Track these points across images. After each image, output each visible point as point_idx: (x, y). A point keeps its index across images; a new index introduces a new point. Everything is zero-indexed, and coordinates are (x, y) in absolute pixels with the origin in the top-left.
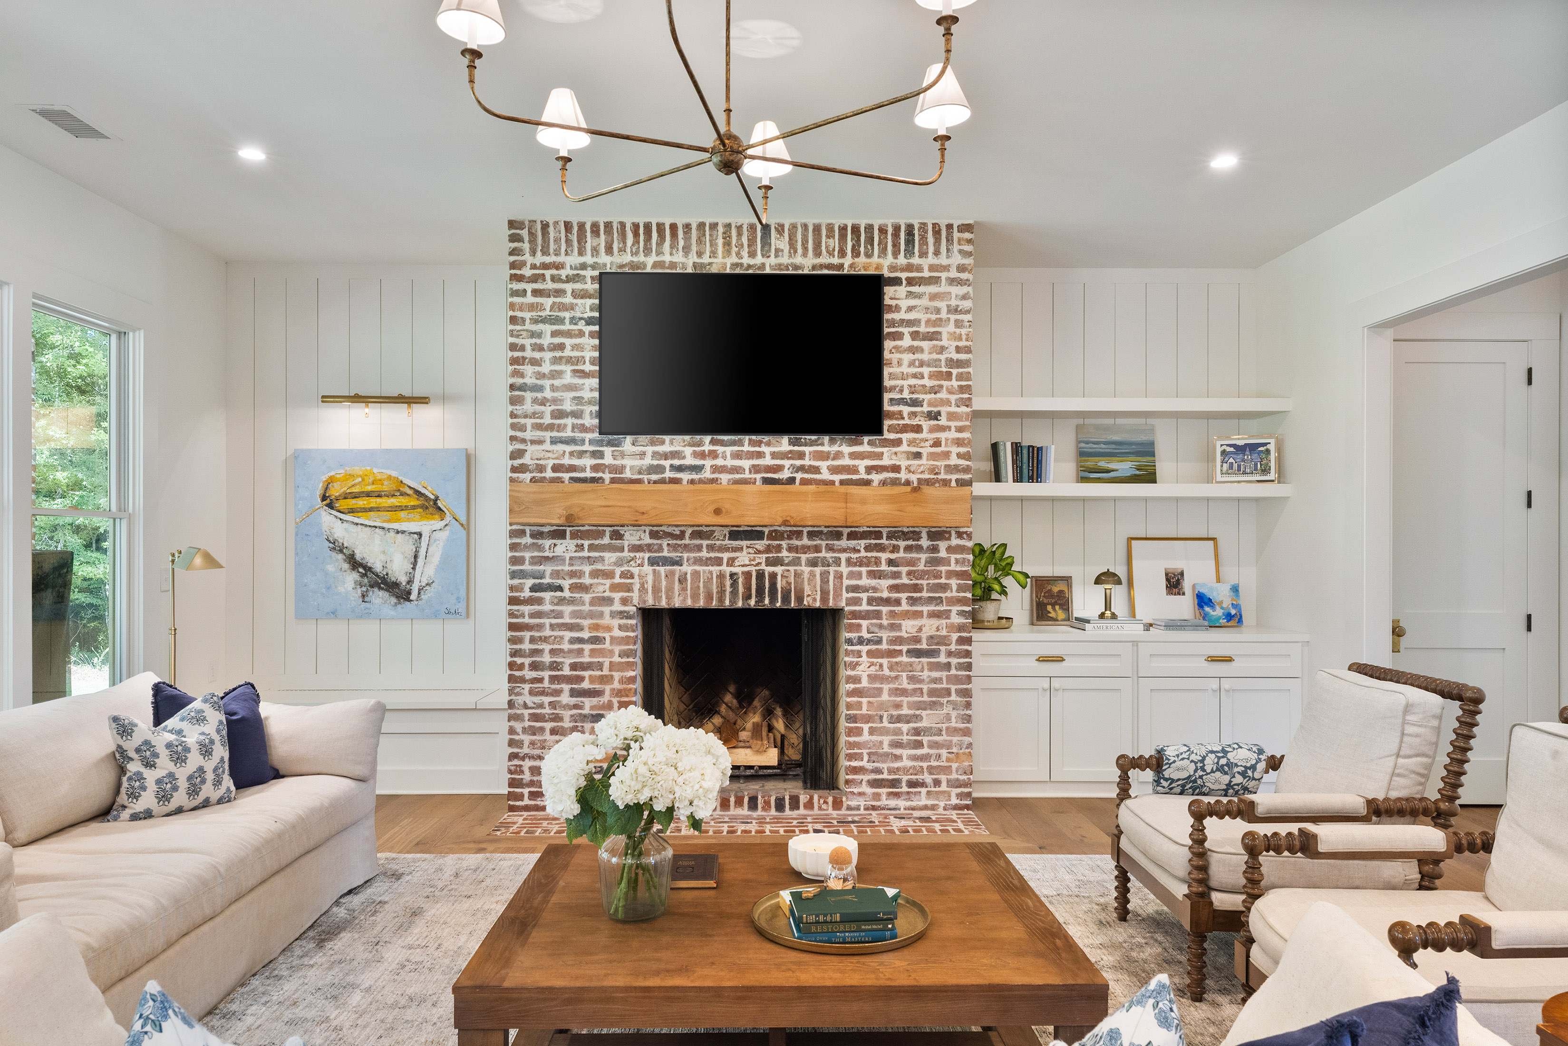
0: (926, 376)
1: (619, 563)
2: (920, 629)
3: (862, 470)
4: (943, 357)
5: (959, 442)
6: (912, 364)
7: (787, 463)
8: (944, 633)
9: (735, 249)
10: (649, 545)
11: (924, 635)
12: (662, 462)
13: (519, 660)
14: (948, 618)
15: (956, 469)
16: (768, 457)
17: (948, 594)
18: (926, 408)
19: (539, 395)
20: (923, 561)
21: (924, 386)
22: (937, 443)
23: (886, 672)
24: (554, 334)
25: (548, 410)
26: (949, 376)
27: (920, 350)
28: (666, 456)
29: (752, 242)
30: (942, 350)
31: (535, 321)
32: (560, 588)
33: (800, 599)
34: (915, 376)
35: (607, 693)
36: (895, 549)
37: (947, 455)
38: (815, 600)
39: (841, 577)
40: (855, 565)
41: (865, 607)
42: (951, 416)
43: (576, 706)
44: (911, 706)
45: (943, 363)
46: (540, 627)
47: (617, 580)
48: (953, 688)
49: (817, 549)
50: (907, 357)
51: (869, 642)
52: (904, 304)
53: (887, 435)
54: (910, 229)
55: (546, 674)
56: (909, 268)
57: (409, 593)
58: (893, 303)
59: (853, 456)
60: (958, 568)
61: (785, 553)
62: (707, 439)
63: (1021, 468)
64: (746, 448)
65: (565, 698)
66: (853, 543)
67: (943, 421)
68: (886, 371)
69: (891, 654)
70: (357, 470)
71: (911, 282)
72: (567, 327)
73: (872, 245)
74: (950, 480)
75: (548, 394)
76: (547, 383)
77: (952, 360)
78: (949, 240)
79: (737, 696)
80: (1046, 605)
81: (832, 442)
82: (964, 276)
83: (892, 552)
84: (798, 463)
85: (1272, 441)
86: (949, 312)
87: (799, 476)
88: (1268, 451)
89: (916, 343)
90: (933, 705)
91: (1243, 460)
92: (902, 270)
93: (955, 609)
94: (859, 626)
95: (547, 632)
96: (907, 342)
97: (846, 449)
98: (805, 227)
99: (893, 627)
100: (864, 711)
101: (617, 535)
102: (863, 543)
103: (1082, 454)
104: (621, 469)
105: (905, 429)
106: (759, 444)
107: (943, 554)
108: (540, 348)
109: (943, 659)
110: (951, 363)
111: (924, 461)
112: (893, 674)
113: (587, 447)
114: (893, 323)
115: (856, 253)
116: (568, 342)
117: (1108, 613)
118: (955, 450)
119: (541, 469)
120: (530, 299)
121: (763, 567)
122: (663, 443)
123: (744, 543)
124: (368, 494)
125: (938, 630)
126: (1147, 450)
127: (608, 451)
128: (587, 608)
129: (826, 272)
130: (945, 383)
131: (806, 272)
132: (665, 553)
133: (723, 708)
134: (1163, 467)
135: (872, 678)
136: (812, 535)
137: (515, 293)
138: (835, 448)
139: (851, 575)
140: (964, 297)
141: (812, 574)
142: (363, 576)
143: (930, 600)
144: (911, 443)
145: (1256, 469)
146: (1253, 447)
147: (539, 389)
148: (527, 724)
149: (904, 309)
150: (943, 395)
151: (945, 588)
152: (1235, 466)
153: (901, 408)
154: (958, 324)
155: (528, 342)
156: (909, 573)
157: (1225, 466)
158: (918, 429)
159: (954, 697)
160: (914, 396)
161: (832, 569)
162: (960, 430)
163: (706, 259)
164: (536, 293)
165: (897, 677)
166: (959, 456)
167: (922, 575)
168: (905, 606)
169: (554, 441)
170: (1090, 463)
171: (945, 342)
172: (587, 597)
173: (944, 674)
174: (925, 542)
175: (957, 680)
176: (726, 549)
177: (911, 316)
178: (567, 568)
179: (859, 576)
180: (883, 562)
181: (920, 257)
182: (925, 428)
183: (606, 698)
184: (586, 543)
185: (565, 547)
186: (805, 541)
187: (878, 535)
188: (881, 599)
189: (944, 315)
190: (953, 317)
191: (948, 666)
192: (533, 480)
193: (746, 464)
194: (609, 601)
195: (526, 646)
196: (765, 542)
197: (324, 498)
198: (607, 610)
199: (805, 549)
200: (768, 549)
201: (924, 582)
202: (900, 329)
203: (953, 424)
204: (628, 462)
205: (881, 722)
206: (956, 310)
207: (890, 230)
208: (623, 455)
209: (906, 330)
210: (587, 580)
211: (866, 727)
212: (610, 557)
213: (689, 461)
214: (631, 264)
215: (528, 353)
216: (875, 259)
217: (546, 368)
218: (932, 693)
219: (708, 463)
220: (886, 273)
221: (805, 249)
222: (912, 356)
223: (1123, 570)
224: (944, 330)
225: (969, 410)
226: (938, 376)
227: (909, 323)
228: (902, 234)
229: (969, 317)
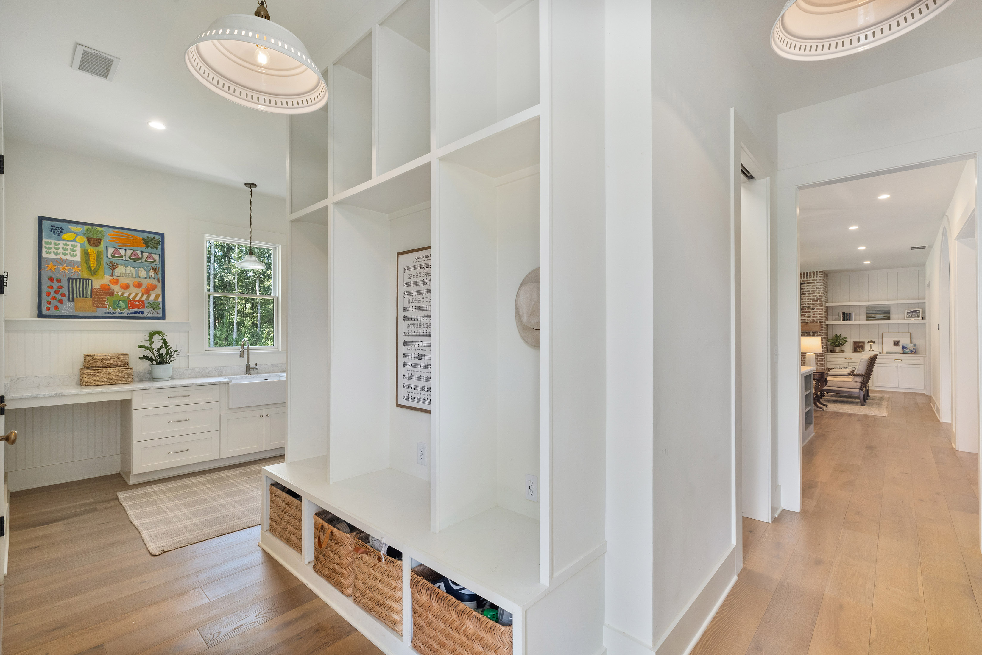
0: (811, 301)
4: (815, 298)
5: (820, 314)
6: (808, 299)
15: (819, 319)
18: (811, 308)
21: (811, 303)
22: (814, 314)
26: (817, 301)
27: (810, 296)
30: (815, 296)
34: (809, 301)
37: (817, 317)
42: (817, 309)
45: (816, 299)
48: (819, 363)
50: (807, 298)
52: (806, 288)
53: (802, 313)
54: (807, 273)
56: (807, 281)
58: (803, 288)
63: (845, 318)
67: (816, 310)
68: (802, 301)
71: (807, 283)
74: (818, 322)
77: (818, 298)
78: (817, 274)
80: (857, 348)
82: (820, 281)
85: (921, 310)
86: (817, 288)
88: (919, 312)
89: (809, 295)
91: (913, 314)
96: (807, 295)
103: (867, 313)
105: (807, 312)
110: (817, 298)
111: (811, 318)
117: (871, 350)
126: (888, 312)
134: (892, 316)
140: (820, 285)
144: (808, 315)
145: (916, 316)
146: (915, 311)
149: (806, 289)
150: (816, 305)
152: (910, 316)
153: (805, 308)
154: (819, 291)
157: (908, 316)
158: (810, 312)
159: (819, 365)
160: (809, 305)
162: (820, 312)
166: (820, 317)
170: (870, 315)
171: (816, 295)
181: (810, 278)
182: (811, 312)
189: (816, 289)
190: (818, 290)
202: (805, 293)
203: (818, 311)
206: (819, 288)
207: (802, 274)
209: (806, 293)
220: (802, 283)
222: (808, 298)
223: (880, 340)
224: (816, 292)
225: (822, 308)
226: (815, 301)
227: (807, 291)
228: (805, 274)
229: (822, 289)
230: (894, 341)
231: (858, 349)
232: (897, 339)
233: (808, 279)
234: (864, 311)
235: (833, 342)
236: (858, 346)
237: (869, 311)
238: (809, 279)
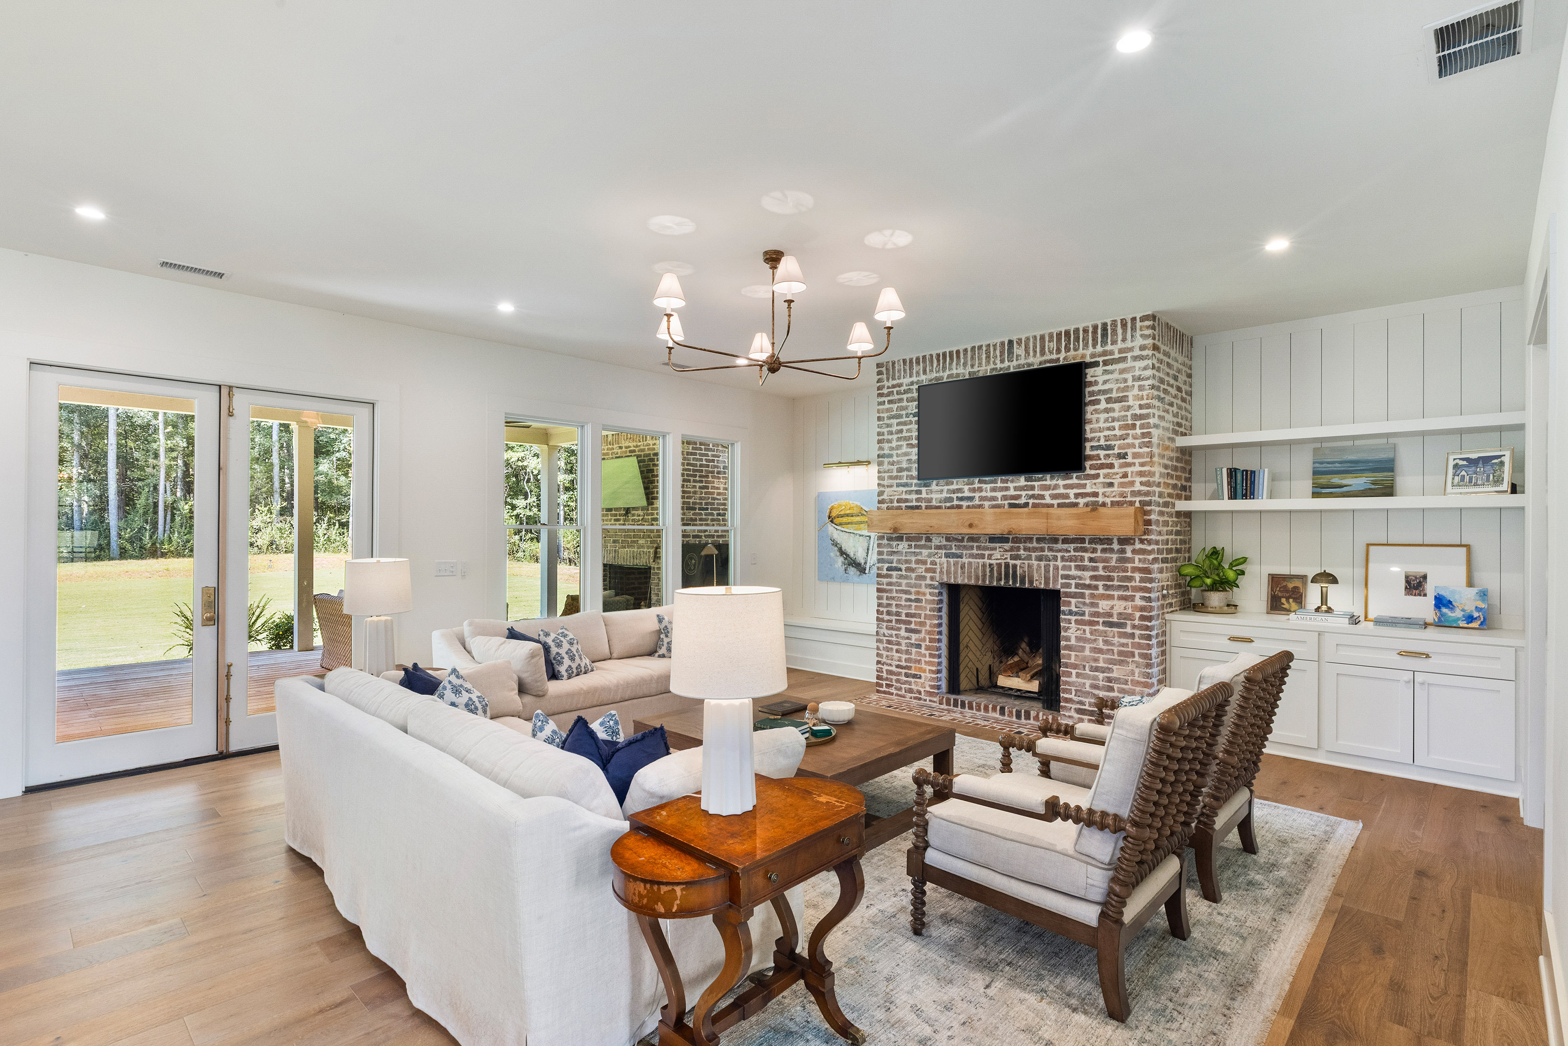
0: (1116, 428)
1: (929, 556)
2: (1112, 608)
3: (1072, 496)
4: (1129, 414)
5: (1141, 474)
6: (1106, 420)
7: (1023, 493)
8: (1130, 611)
9: (992, 360)
10: (945, 546)
11: (1115, 612)
12: (952, 495)
13: (881, 609)
14: (1133, 601)
15: (1139, 493)
16: (1012, 489)
17: (1133, 584)
18: (1116, 451)
19: (891, 460)
20: (1114, 560)
21: (1115, 435)
22: (1125, 475)
23: (1088, 635)
24: (898, 424)
25: (895, 468)
26: (1133, 426)
27: (1112, 410)
28: (954, 492)
29: (1002, 353)
30: (1129, 408)
31: (889, 418)
32: (900, 570)
33: (1031, 582)
34: (1109, 429)
35: (923, 632)
36: (1094, 551)
37: (1132, 483)
38: (1040, 583)
39: (1058, 569)
40: (1067, 561)
41: (1073, 590)
42: (1136, 455)
43: (908, 638)
44: (1106, 661)
45: (1129, 418)
46: (891, 591)
47: (928, 566)
48: (1137, 652)
49: (1042, 549)
50: (1103, 416)
51: (1076, 614)
52: (1100, 379)
53: (1089, 471)
54: (1105, 325)
55: (894, 618)
56: (1105, 353)
57: (865, 570)
58: (1093, 379)
59: (1066, 487)
60: (1141, 565)
61: (1022, 552)
62: (977, 480)
63: (1235, 488)
64: (999, 485)
65: (903, 633)
66: (1065, 546)
67: (1130, 459)
68: (1088, 428)
69: (1091, 623)
70: (843, 502)
71: (1105, 363)
72: (904, 419)
73: (1078, 342)
74: (1135, 501)
75: (895, 459)
76: (894, 452)
77: (1136, 415)
78: (1133, 329)
79: (1029, 644)
80: (1280, 598)
81: (1052, 478)
82: (1145, 353)
83: (1092, 552)
84: (1031, 493)
85: (1508, 454)
86: (1134, 380)
87: (1031, 501)
88: (1502, 464)
89: (1109, 406)
90: (1121, 663)
91: (1475, 473)
92: (1100, 356)
93: (1138, 595)
94: (1070, 602)
95: (894, 595)
96: (1103, 405)
97: (1061, 482)
98: (1035, 337)
99: (1093, 605)
100: (1073, 660)
101: (929, 539)
102: (1072, 546)
103: (1316, 473)
104: (930, 500)
105: (1102, 466)
106: (1006, 481)
107: (1129, 554)
108: (891, 433)
109: (1129, 630)
110: (1136, 417)
111: (1115, 488)
112: (1093, 637)
113: (914, 488)
114: (1092, 394)
115: (1067, 349)
116: (905, 428)
117: (1324, 608)
118: (1138, 480)
119: (891, 501)
120: (887, 406)
121: (1008, 560)
122: (952, 484)
123: (998, 545)
124: (847, 515)
125: (1125, 609)
126: (1388, 466)
127: (924, 489)
128: (913, 581)
129: (1048, 365)
130: (1130, 432)
131: (1036, 367)
132: (954, 551)
133: (1020, 652)
134: (1406, 480)
135: (1078, 639)
136: (1039, 540)
137: (880, 404)
138: (1054, 482)
139: (1064, 568)
140: (1145, 368)
141: (1039, 566)
142: (845, 559)
143: (1120, 587)
144: (1106, 476)
145: (1488, 480)
146: (1486, 460)
147: (891, 456)
148: (885, 645)
149: (1101, 383)
150: (1130, 440)
151: (1131, 579)
152: (1467, 478)
153: (1098, 452)
154: (1141, 388)
155: (885, 430)
156: (1104, 568)
157: (1457, 479)
158: (1111, 466)
159: (1137, 658)
160: (1108, 443)
161: (1051, 563)
162: (1142, 465)
163: (976, 369)
164: (890, 402)
165: (1095, 640)
166: (1141, 483)
167: (1114, 569)
168: (1101, 591)
169: (898, 485)
170: (1324, 480)
171: (1131, 403)
172: (913, 575)
173: (1130, 641)
174: (1116, 546)
175: (1139, 646)
176: (987, 549)
177: (1106, 387)
178: (904, 558)
179: (1070, 568)
180: (1086, 559)
181: (1112, 344)
182: (1116, 465)
183: (922, 635)
184: (913, 544)
185: (903, 546)
186: (1035, 544)
187: (1083, 541)
188: (1084, 585)
189: (1130, 383)
190: (1137, 384)
191: (1132, 636)
192: (888, 508)
193: (999, 494)
194: (924, 578)
195: (885, 601)
196: (1010, 544)
197: (829, 517)
198: (923, 583)
199: (1035, 550)
200: (1012, 549)
201: (1115, 575)
202: (1098, 397)
203: (1137, 461)
204: (934, 496)
205: (1084, 669)
206: (1139, 379)
207: (1091, 330)
208: (931, 492)
209: (1102, 398)
210: (913, 566)
211: (1074, 672)
212: (925, 552)
213: (967, 494)
214: (936, 379)
215: (886, 437)
216: (1081, 351)
217: (894, 444)
218: (1120, 653)
219: (977, 495)
220: (1088, 360)
221: (1035, 352)
222: (1106, 415)
223: (1360, 572)
224: (1130, 394)
225: (1149, 450)
226: (1126, 427)
227: (1105, 392)
228: (1099, 331)
229: (1150, 382)
230: (1407, 577)
231: (1283, 600)
232: (1417, 569)
233: (1106, 348)
234: (1303, 464)
235: (1198, 576)
236: (1285, 589)
237: (1322, 463)
238: (1109, 347)
